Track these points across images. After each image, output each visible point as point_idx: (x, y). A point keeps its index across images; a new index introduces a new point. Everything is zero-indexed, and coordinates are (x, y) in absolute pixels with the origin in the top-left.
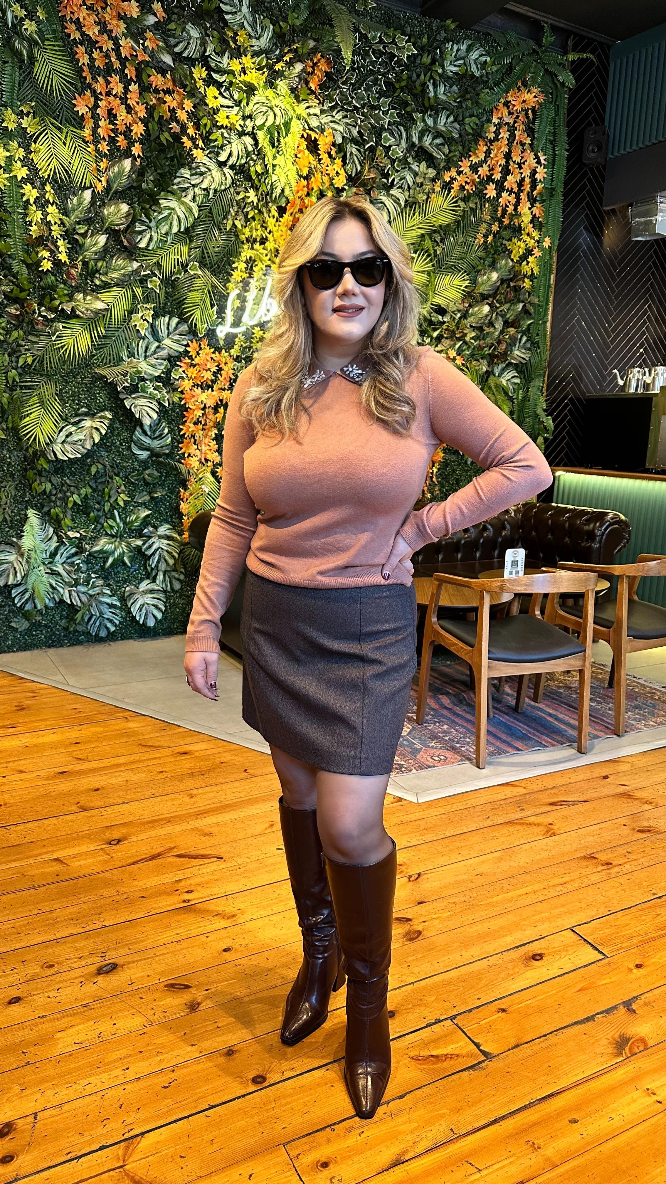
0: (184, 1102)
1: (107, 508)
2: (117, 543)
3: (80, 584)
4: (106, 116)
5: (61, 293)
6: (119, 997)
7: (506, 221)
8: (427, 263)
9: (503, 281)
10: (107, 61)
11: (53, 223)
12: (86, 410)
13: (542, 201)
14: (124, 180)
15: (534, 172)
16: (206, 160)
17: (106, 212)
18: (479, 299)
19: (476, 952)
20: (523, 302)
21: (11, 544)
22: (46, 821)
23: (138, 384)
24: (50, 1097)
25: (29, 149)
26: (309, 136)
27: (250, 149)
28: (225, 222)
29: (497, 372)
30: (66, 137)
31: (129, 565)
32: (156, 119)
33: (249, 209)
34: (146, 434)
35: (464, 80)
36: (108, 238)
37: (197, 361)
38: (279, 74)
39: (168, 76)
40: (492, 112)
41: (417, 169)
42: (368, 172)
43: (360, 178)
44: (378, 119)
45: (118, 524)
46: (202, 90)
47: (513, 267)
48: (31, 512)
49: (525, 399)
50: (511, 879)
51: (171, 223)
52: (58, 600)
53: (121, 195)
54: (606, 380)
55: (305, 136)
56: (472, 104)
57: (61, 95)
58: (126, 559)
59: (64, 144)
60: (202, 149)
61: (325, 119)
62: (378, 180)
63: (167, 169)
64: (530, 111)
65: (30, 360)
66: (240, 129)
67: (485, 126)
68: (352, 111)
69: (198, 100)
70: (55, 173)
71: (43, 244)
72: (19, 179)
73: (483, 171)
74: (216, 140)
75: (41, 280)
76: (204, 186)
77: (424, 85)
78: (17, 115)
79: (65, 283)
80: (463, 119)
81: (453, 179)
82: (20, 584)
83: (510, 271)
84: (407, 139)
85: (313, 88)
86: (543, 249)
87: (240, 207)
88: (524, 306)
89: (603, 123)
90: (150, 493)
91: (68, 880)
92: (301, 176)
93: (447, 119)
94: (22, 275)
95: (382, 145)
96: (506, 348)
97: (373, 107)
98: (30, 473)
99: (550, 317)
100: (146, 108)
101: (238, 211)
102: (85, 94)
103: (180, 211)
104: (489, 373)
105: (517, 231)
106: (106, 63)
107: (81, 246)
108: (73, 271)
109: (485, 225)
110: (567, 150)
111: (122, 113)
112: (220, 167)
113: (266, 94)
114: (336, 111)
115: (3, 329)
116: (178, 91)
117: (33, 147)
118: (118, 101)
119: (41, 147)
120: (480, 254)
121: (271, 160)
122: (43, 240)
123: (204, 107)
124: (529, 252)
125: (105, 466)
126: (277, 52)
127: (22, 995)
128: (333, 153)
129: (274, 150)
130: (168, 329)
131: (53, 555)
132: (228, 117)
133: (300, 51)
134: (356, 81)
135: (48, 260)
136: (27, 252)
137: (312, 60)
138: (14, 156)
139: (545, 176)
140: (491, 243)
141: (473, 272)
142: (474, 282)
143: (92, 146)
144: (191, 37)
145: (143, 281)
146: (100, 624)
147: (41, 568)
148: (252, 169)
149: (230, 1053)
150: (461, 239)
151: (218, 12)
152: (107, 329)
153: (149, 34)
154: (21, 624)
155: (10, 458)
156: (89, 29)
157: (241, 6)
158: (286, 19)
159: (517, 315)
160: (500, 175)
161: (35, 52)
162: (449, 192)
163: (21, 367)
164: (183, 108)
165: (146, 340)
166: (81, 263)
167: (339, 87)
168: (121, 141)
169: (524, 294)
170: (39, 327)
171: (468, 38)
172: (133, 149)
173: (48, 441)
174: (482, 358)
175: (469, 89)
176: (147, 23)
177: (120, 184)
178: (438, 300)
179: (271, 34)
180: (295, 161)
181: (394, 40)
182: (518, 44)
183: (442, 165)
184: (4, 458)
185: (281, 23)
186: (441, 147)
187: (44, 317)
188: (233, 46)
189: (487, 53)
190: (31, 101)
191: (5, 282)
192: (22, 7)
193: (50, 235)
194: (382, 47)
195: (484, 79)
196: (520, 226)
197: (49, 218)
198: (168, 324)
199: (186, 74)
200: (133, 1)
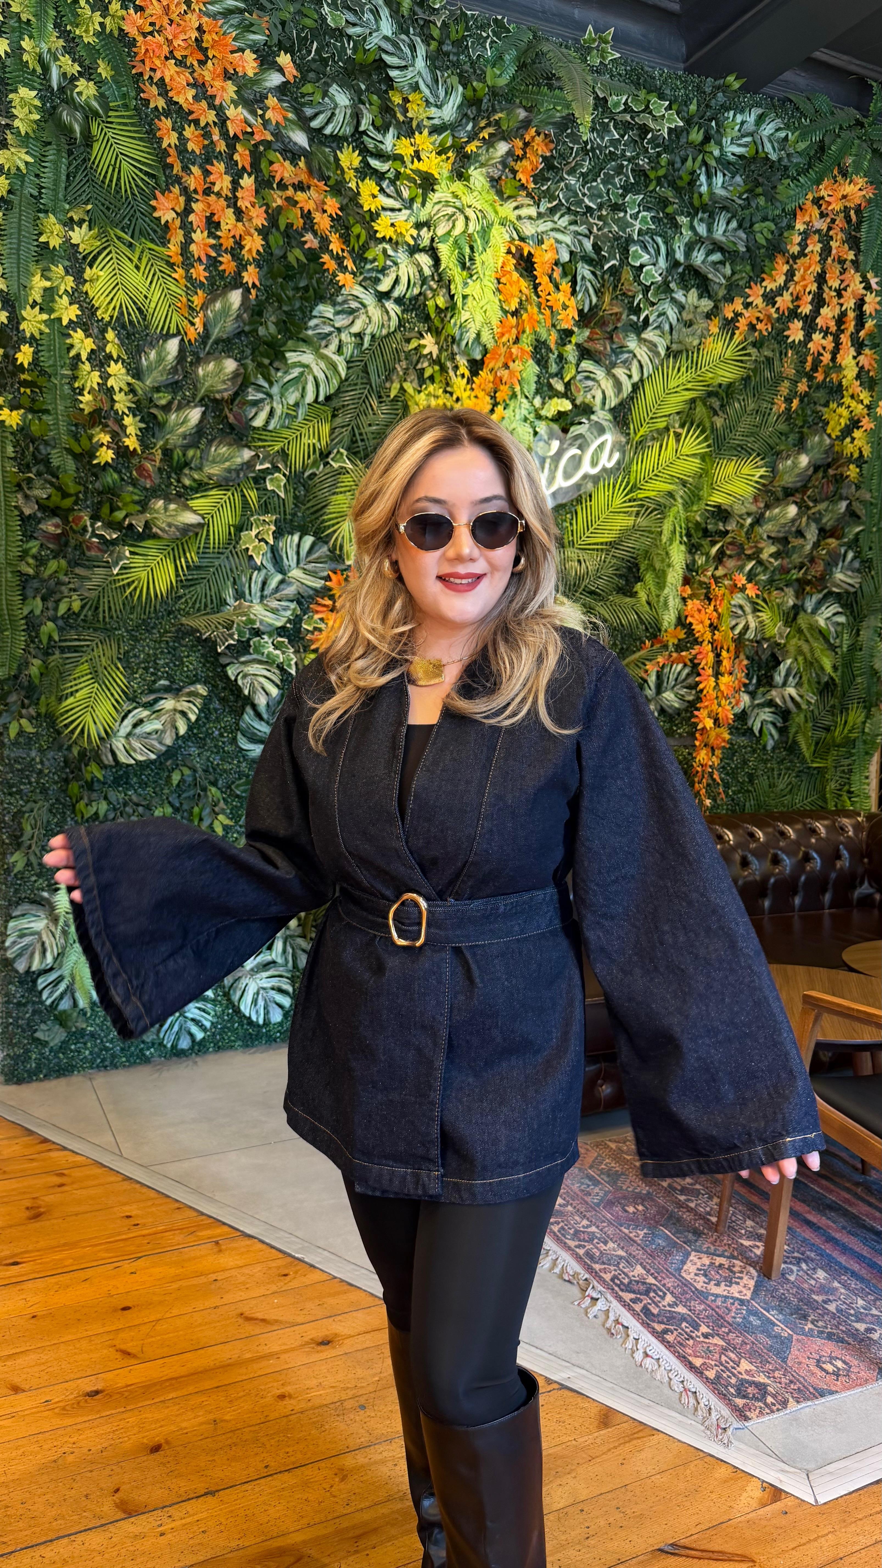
4: (203, 225)
5: (128, 499)
8: (699, 444)
9: (816, 468)
10: (206, 142)
11: (117, 389)
12: (166, 683)
13: (874, 346)
14: (230, 323)
15: (861, 303)
16: (358, 291)
17: (201, 371)
18: (780, 494)
20: (847, 498)
21: (41, 903)
23: (249, 640)
25: (82, 277)
26: (520, 250)
27: (427, 272)
28: (388, 385)
29: (809, 605)
30: (140, 259)
32: (282, 228)
33: (426, 364)
34: (260, 718)
35: (753, 168)
36: (204, 413)
38: (472, 159)
39: (302, 164)
40: (795, 215)
41: (683, 299)
42: (611, 304)
43: (596, 314)
44: (624, 225)
46: (352, 185)
47: (832, 446)
49: (854, 647)
51: (304, 389)
53: (226, 346)
55: (513, 250)
56: (766, 201)
57: (133, 194)
59: (138, 267)
60: (353, 273)
61: (544, 226)
62: (624, 317)
63: (297, 304)
64: (852, 212)
65: (76, 606)
66: (412, 242)
67: (786, 234)
68: (584, 214)
69: (346, 200)
70: (121, 312)
71: (100, 423)
72: (65, 322)
73: (784, 301)
74: (375, 260)
75: (97, 478)
76: (355, 329)
77: (692, 173)
78: (65, 225)
79: (134, 483)
80: (752, 225)
81: (737, 315)
82: (51, 969)
83: (826, 452)
84: (667, 255)
85: (524, 181)
86: (876, 418)
87: (411, 362)
88: (849, 506)
92: (505, 312)
93: (728, 224)
94: (66, 471)
95: (629, 265)
96: (824, 569)
97: (616, 208)
98: (74, 787)
100: (266, 212)
101: (407, 369)
102: (170, 191)
103: (318, 369)
104: (797, 609)
105: (837, 391)
106: (205, 147)
107: (162, 425)
108: (148, 465)
109: (786, 384)
111: (228, 220)
112: (380, 301)
113: (452, 190)
114: (558, 215)
115: (34, 557)
116: (316, 186)
117: (88, 273)
118: (222, 202)
119: (101, 273)
120: (782, 427)
121: (460, 287)
122: (100, 417)
123: (357, 210)
124: (855, 423)
125: (195, 771)
126: (469, 127)
128: (556, 275)
129: (465, 273)
130: (298, 553)
132: (392, 225)
133: (504, 125)
134: (590, 170)
135: (108, 447)
136: (76, 437)
137: (522, 137)
138: (57, 288)
139: (878, 307)
140: (796, 411)
141: (771, 455)
142: (773, 469)
143: (181, 271)
144: (336, 105)
145: (259, 480)
146: (182, 1029)
148: (430, 303)
150: (752, 406)
151: (379, 68)
152: (202, 555)
153: (272, 101)
154: (53, 1035)
155: (42, 762)
156: (179, 93)
157: (414, 57)
158: (482, 78)
159: (838, 520)
160: (810, 307)
161: (94, 130)
162: (733, 334)
163: (62, 617)
164: (325, 211)
165: (264, 572)
166: (160, 451)
167: (562, 179)
168: (227, 263)
169: (849, 487)
170: (93, 553)
171: (758, 105)
172: (244, 274)
173: (103, 734)
174: (787, 586)
175: (761, 180)
176: (268, 84)
177: (224, 328)
178: (718, 498)
179: (459, 100)
180: (498, 290)
181: (647, 107)
182: (832, 113)
183: (722, 292)
184: (31, 765)
185: (475, 84)
186: (720, 266)
187: (101, 537)
188: (401, 118)
189: (787, 127)
190: (86, 203)
191: (38, 483)
192: (74, 61)
193: (112, 407)
194: (628, 118)
195: (785, 162)
196: (840, 384)
197: (111, 382)
198: (299, 546)
199: (329, 162)
200: (248, 51)
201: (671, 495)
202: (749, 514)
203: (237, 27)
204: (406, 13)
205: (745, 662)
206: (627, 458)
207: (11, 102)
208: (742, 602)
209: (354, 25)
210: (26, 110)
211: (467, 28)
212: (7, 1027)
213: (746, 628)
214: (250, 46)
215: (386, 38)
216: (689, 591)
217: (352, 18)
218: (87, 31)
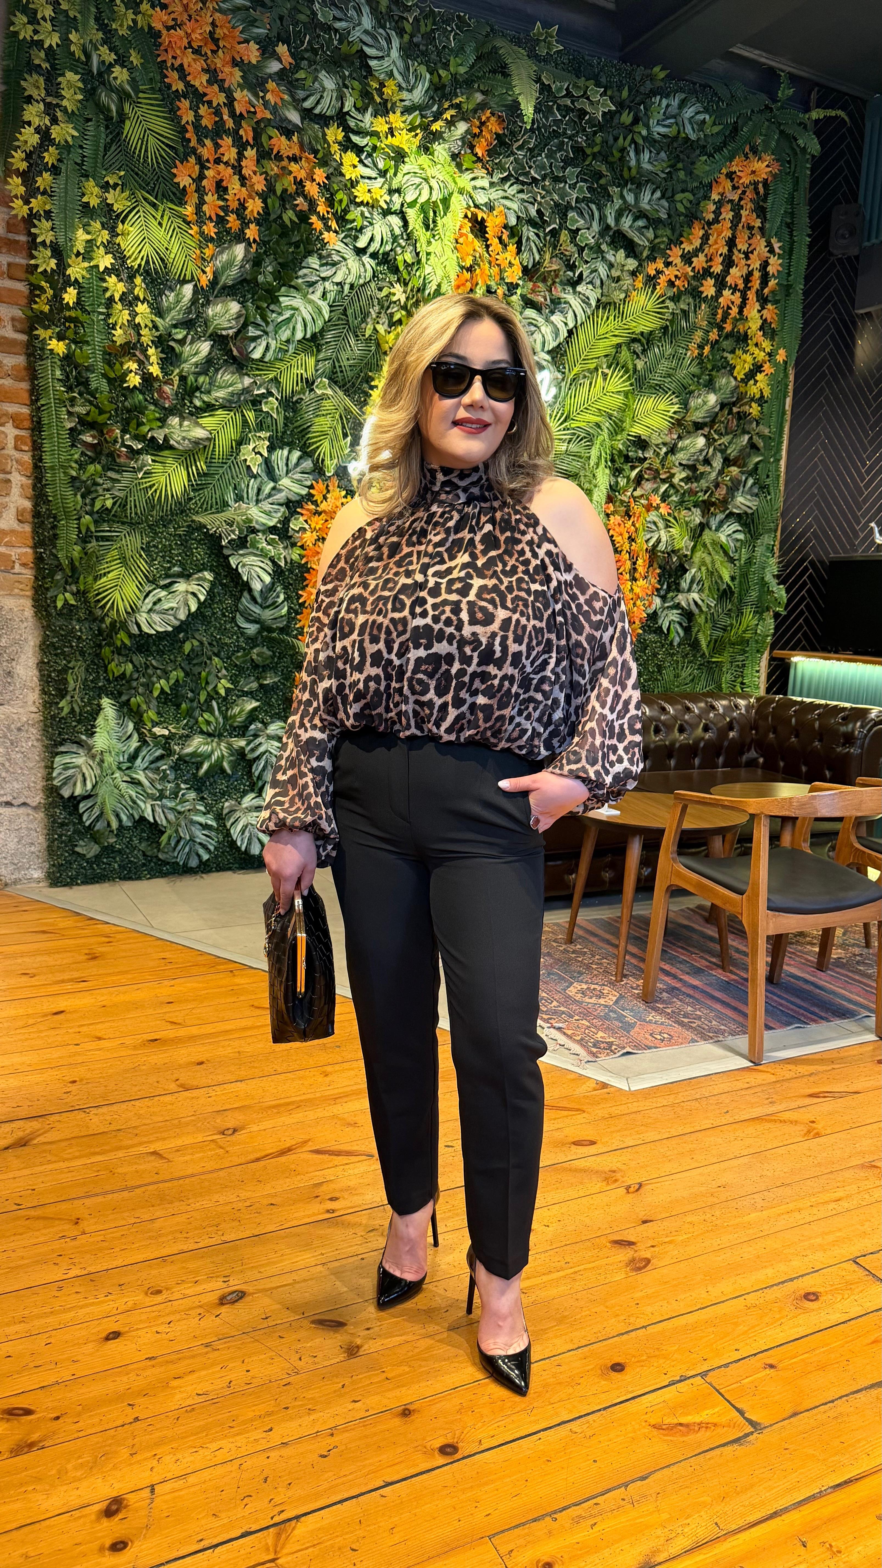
0: (350, 1477)
1: (203, 697)
2: (214, 744)
3: (166, 797)
4: (213, 189)
5: (151, 417)
6: (251, 1334)
7: (728, 327)
8: (623, 382)
9: (723, 406)
10: (217, 119)
11: (143, 325)
12: (180, 569)
13: (776, 302)
14: (234, 272)
15: (765, 264)
16: (340, 246)
17: (210, 312)
18: (691, 429)
19: (725, 1288)
20: (749, 433)
21: (80, 743)
22: (137, 1103)
23: (247, 536)
24: (169, 1466)
25: (115, 231)
26: (475, 216)
27: (397, 231)
28: (363, 325)
29: (714, 524)
30: (162, 216)
31: (229, 771)
32: (279, 193)
33: (395, 309)
34: (256, 602)
35: (675, 145)
36: (212, 346)
37: (323, 506)
38: (437, 136)
39: (295, 138)
40: (711, 187)
41: (612, 259)
42: (551, 262)
43: (538, 270)
44: (563, 194)
45: (216, 719)
46: (337, 157)
47: (737, 387)
48: (106, 702)
49: (750, 561)
50: (766, 1193)
51: (294, 328)
52: (137, 817)
53: (231, 291)
54: (858, 537)
55: (470, 215)
56: (686, 175)
57: (157, 163)
58: (226, 765)
59: (160, 224)
60: (336, 232)
61: (495, 194)
62: (561, 273)
63: (290, 257)
64: (760, 185)
65: (109, 503)
66: (385, 207)
67: (702, 204)
68: (530, 184)
69: (331, 170)
70: (147, 262)
71: (129, 353)
73: (699, 262)
74: (354, 221)
75: (126, 399)
76: (338, 278)
77: (623, 150)
78: (101, 188)
79: (155, 404)
80: (673, 195)
81: (659, 272)
82: (90, 796)
83: (732, 392)
84: (600, 220)
85: (480, 155)
86: (776, 364)
87: (382, 307)
88: (750, 439)
89: (856, 201)
90: (258, 679)
91: (172, 1180)
92: (462, 268)
93: (652, 194)
94: (101, 392)
95: (567, 228)
96: (727, 493)
97: (556, 179)
98: (106, 652)
99: (784, 453)
100: (265, 179)
101: (380, 313)
102: (188, 161)
103: (306, 311)
104: (703, 527)
105: (742, 339)
106: (216, 122)
107: (178, 356)
108: (167, 389)
109: (699, 333)
110: (809, 236)
111: (234, 187)
112: (358, 255)
113: (419, 162)
114: (509, 184)
115: (76, 462)
116: (307, 158)
117: (120, 228)
118: (230, 170)
119: (131, 229)
120: (695, 369)
121: (424, 246)
122: (130, 348)
123: (340, 178)
124: (758, 368)
125: (201, 643)
126: (435, 108)
127: (122, 1330)
128: (505, 237)
129: (429, 233)
130: (287, 465)
131: (133, 758)
132: (369, 191)
133: (465, 106)
134: (536, 146)
135: (136, 373)
136: (109, 364)
137: (479, 118)
138: (95, 240)
139: (780, 269)
140: (707, 356)
141: (684, 394)
142: (685, 406)
143: (195, 228)
144: (324, 89)
145: (256, 402)
146: (190, 849)
147: (117, 775)
148: (400, 259)
149: (406, 1413)
150: (669, 351)
151: (360, 57)
152: (209, 464)
153: (271, 85)
154: (88, 849)
155: (80, 630)
156: (195, 77)
157: (389, 49)
158: (446, 66)
159: (741, 451)
160: (721, 267)
161: (127, 107)
162: (654, 289)
163: (97, 512)
164: (314, 180)
165: (259, 479)
166: (177, 378)
167: (513, 153)
168: (233, 221)
169: (751, 423)
170: (122, 460)
171: (681, 90)
172: (247, 231)
173: (129, 610)
174: (694, 506)
175: (682, 156)
176: (268, 71)
177: (230, 276)
178: (638, 430)
179: (427, 84)
180: (456, 248)
181: (585, 92)
182: (746, 98)
183: (645, 254)
184: (73, 631)
185: (441, 72)
186: (645, 230)
187: (129, 447)
188: (378, 100)
189: (706, 110)
190: (119, 170)
191: (80, 401)
192: (111, 50)
193: (139, 341)
194: (569, 103)
195: (702, 143)
196: (746, 334)
197: (138, 320)
198: (288, 459)
199: (317, 136)
200: (252, 43)
201: (598, 425)
202: (664, 444)
203: (243, 21)
204: (383, 10)
205: (658, 571)
206: (562, 394)
207: (60, 84)
208: (656, 519)
209: (340, 20)
210: (72, 91)
211: (434, 24)
212: (53, 842)
213: (659, 541)
214: (254, 39)
215: (366, 32)
216: (612, 509)
217: (338, 14)
218: (121, 25)
